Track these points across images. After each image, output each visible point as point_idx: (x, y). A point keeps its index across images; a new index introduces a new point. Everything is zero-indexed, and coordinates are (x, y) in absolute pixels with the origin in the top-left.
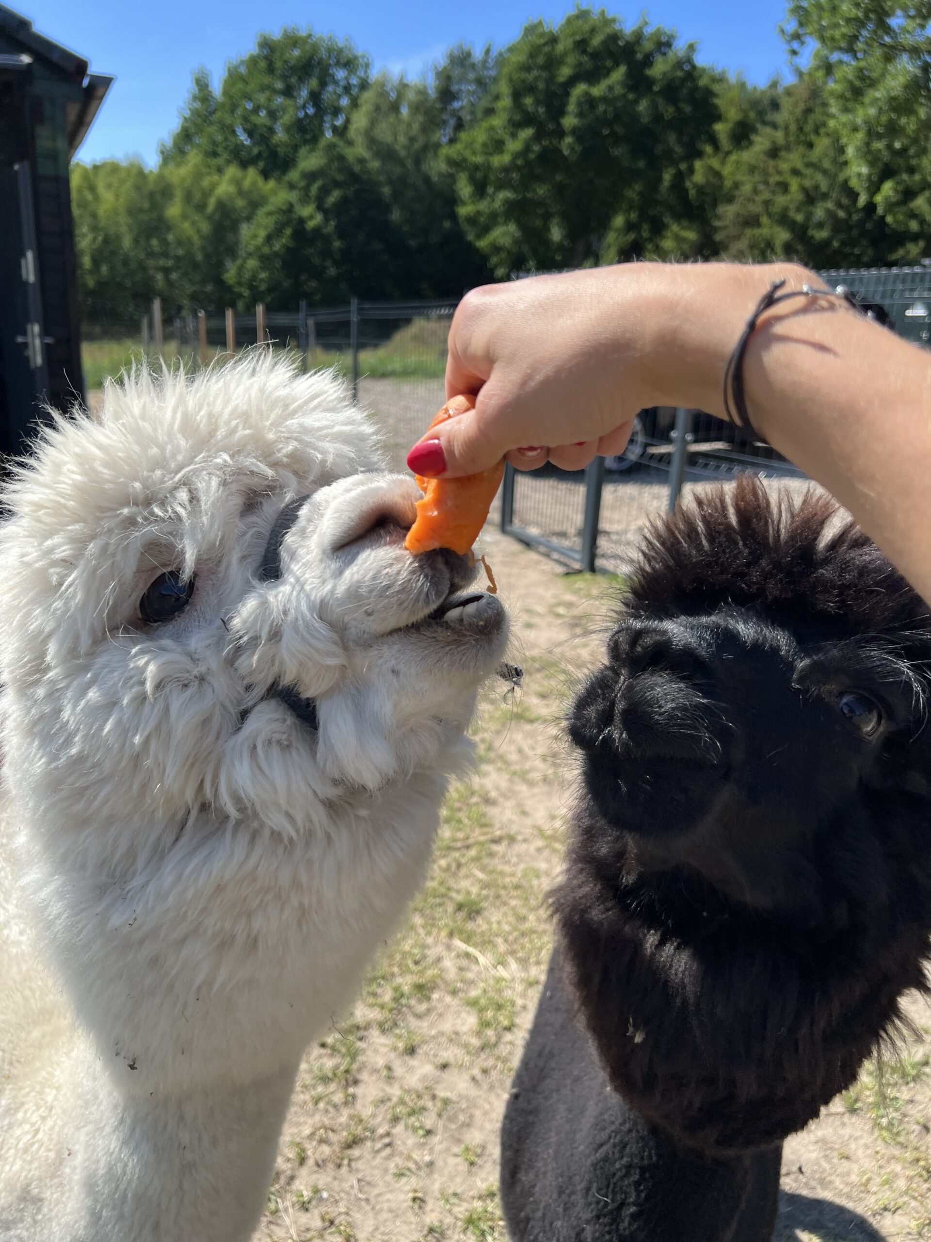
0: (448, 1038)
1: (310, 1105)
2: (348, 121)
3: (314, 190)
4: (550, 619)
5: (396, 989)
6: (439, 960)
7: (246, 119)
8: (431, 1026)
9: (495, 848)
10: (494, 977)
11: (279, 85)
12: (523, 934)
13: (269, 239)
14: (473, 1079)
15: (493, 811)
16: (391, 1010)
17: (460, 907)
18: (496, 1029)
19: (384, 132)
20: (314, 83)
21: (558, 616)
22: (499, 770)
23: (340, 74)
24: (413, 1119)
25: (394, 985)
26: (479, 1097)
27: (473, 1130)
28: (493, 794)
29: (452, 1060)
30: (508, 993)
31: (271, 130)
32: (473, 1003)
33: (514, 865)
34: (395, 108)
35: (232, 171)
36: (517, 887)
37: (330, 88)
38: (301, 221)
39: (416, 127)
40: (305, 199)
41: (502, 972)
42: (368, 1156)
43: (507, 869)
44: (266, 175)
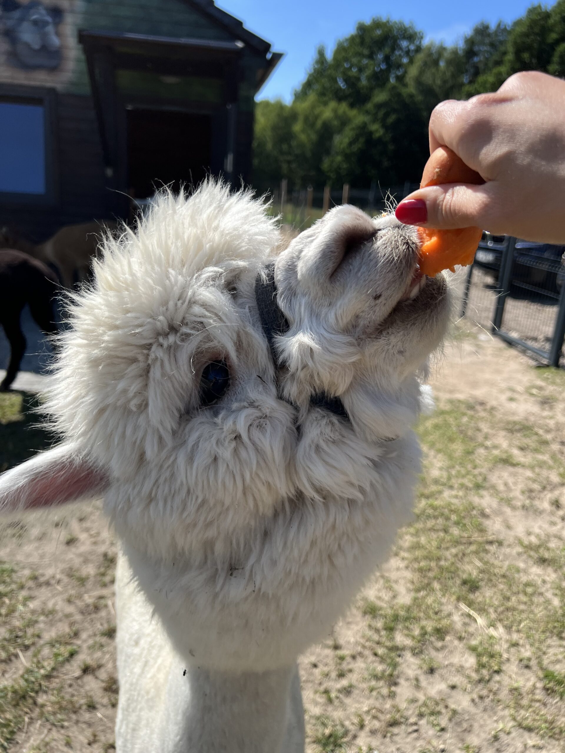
0: (456, 669)
1: (367, 692)
2: (406, 72)
3: (381, 114)
4: (526, 396)
5: (423, 628)
6: (450, 615)
7: (344, 73)
8: (445, 657)
9: (488, 547)
10: (487, 635)
11: (366, 52)
12: (508, 609)
13: (351, 144)
14: (473, 700)
15: (487, 523)
16: (419, 641)
17: (465, 582)
18: (489, 670)
19: (428, 78)
20: (387, 50)
21: (532, 395)
22: (491, 495)
23: (404, 44)
24: (432, 718)
25: (421, 625)
26: (476, 714)
27: (472, 735)
28: (488, 511)
29: (458, 684)
30: (497, 648)
31: (358, 79)
32: (473, 649)
33: (501, 561)
34: (436, 63)
35: (333, 104)
36: (504, 576)
37: (397, 53)
38: (371, 133)
39: (448, 74)
40: (374, 120)
41: (492, 631)
42: (403, 735)
43: (496, 562)
44: (352, 106)
